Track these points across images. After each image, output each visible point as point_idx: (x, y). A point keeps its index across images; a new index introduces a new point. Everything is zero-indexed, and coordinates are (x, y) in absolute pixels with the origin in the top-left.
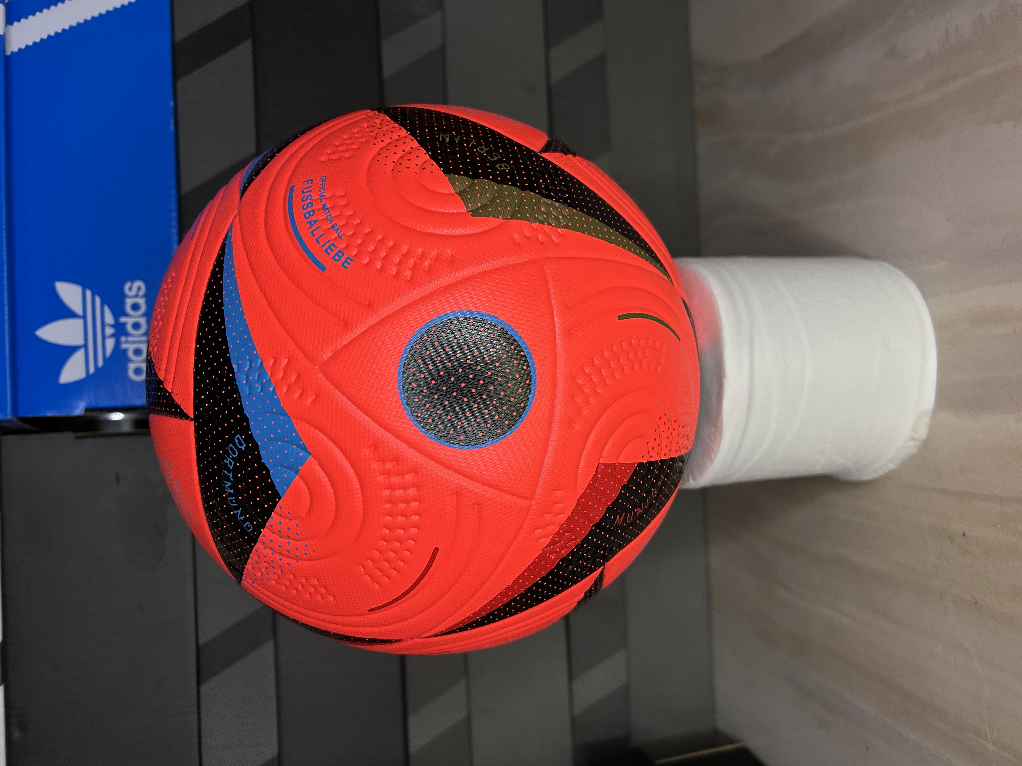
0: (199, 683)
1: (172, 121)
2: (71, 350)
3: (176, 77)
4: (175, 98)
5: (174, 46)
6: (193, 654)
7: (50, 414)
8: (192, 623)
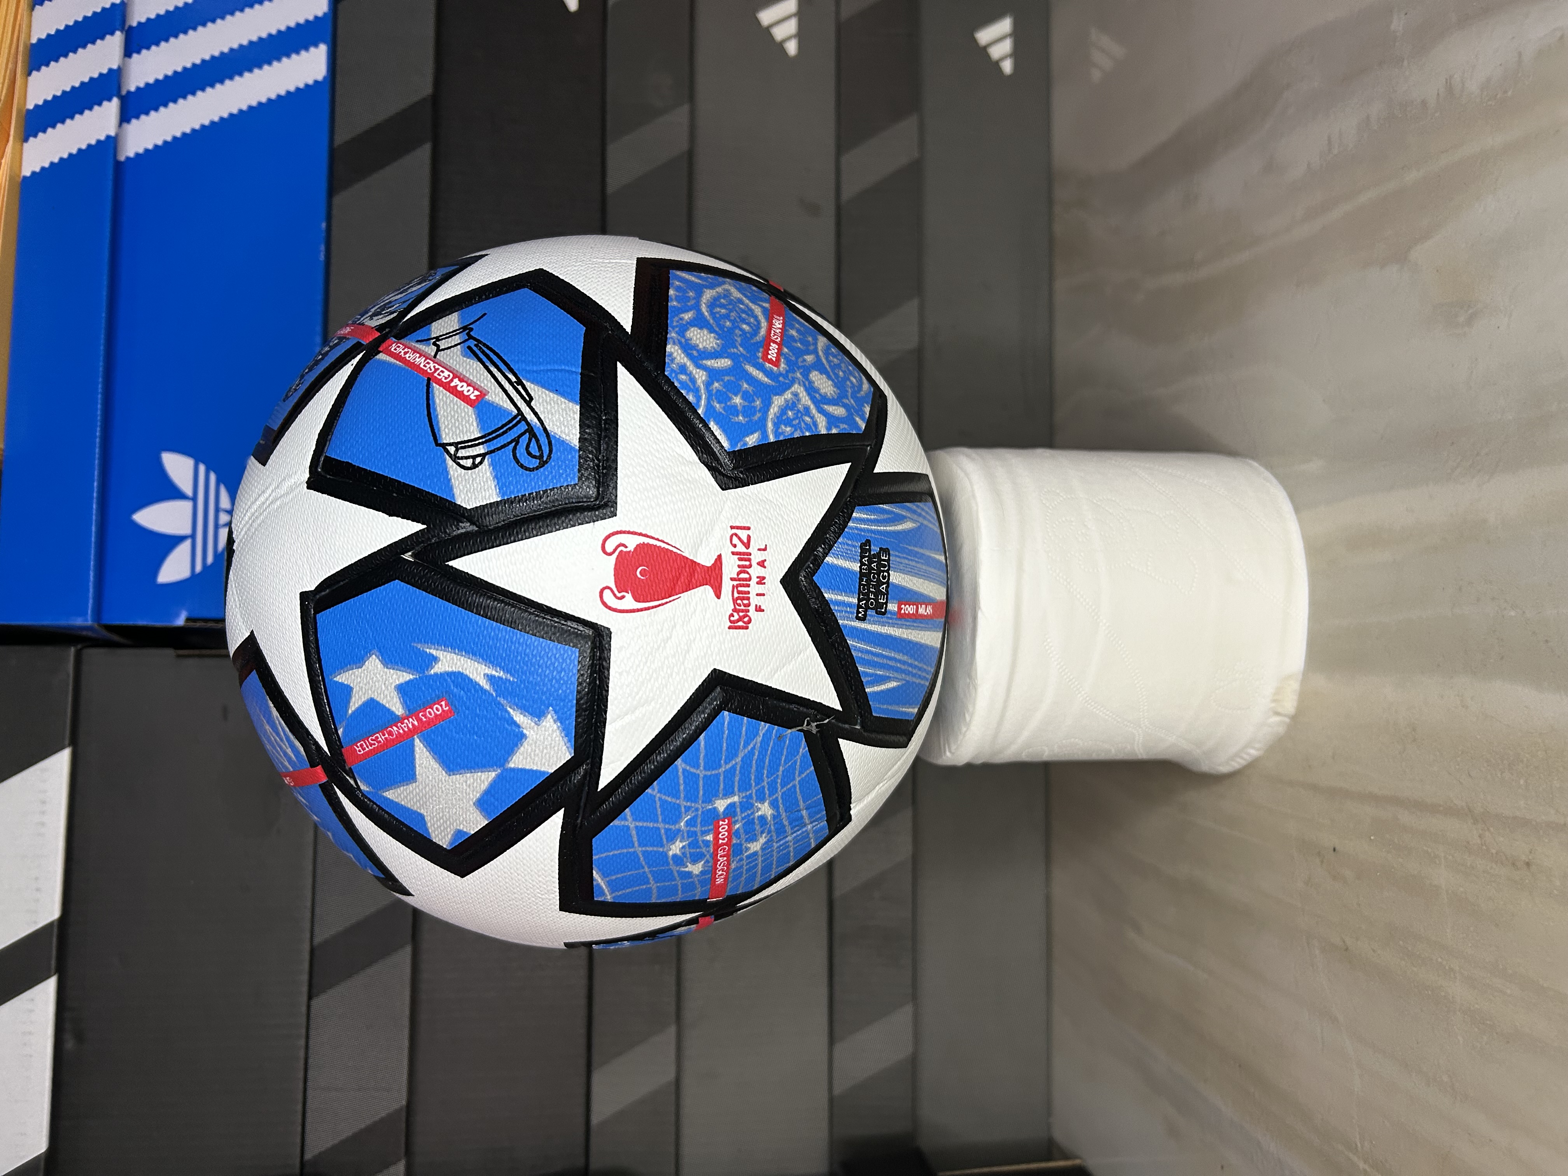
0: (310, 998)
1: (322, 248)
2: (174, 541)
3: (331, 192)
4: (329, 219)
5: (333, 153)
6: (306, 956)
7: (141, 623)
8: (309, 915)
